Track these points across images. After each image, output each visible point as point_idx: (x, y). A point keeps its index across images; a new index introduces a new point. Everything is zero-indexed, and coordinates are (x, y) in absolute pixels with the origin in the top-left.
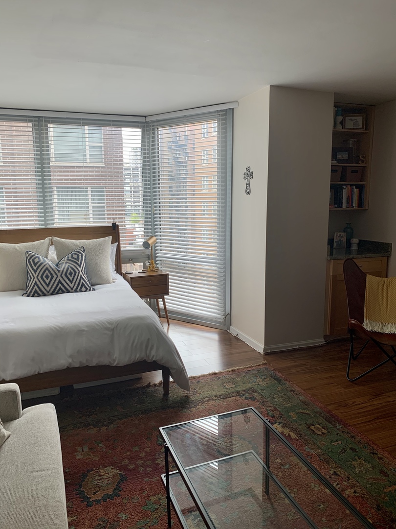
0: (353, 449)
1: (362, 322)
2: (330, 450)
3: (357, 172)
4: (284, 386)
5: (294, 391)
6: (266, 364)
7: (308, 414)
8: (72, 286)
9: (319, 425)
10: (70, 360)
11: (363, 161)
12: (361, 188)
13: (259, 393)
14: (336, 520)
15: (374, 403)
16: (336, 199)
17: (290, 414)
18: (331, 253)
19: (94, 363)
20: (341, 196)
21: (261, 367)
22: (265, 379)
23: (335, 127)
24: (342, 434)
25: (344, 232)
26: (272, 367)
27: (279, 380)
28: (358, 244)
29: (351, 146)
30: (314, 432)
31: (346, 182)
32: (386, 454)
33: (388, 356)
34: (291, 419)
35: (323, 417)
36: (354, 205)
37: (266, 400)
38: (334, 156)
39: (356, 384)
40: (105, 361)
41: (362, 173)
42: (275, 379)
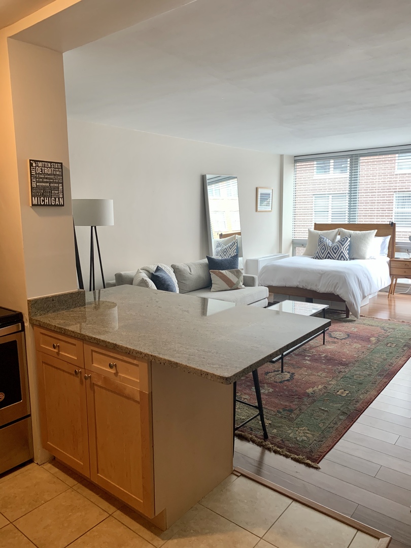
8: (335, 256)
10: (298, 284)
19: (309, 288)
40: (314, 288)
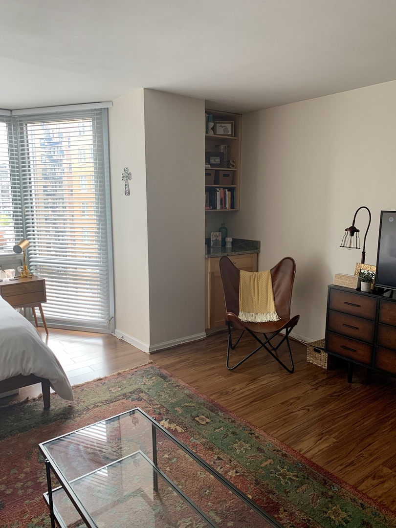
0: (233, 433)
1: (238, 314)
2: (213, 437)
3: (228, 175)
4: (170, 382)
5: (179, 386)
6: (152, 363)
7: (193, 406)
9: (203, 415)
11: (233, 166)
12: (232, 190)
13: (145, 393)
14: (220, 501)
15: (251, 387)
16: (211, 202)
17: (176, 409)
18: (208, 252)
20: (215, 199)
21: (147, 367)
22: (151, 378)
23: (207, 132)
24: (224, 421)
25: (220, 231)
26: (158, 365)
27: (164, 378)
28: (232, 243)
29: (222, 151)
30: (199, 422)
31: (219, 184)
32: (262, 432)
33: (261, 343)
34: (177, 414)
35: (207, 408)
36: (227, 206)
37: (153, 399)
38: (207, 161)
39: (234, 372)
41: (232, 177)
42: (161, 377)
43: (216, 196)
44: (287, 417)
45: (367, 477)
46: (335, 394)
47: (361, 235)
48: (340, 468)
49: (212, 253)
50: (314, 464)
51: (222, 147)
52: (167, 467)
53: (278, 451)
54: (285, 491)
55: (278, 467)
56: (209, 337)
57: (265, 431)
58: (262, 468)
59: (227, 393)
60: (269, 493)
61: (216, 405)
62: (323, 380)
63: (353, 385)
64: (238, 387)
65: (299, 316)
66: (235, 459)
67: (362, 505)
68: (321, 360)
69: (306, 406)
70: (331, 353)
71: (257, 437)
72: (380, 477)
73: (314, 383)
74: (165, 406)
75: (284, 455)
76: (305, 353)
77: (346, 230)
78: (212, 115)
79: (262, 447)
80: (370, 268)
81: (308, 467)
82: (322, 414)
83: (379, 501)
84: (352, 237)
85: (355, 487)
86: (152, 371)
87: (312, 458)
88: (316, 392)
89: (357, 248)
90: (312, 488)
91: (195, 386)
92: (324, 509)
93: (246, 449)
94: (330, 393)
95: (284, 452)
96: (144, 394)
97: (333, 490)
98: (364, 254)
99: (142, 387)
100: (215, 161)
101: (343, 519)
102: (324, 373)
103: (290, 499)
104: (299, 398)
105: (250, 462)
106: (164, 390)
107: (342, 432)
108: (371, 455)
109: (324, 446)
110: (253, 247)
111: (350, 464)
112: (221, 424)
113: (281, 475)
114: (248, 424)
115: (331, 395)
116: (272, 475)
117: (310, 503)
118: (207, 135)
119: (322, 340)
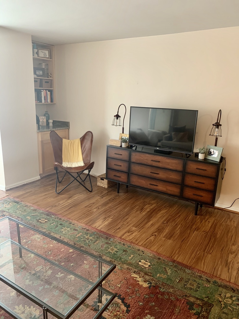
0: (61, 224)
1: (61, 163)
2: (50, 228)
3: (48, 82)
4: (21, 205)
5: (27, 206)
6: (8, 196)
7: (37, 215)
9: (43, 218)
11: (51, 77)
12: (51, 91)
13: (7, 212)
14: (57, 255)
15: (69, 201)
16: (38, 98)
17: (27, 218)
18: (39, 129)
20: (41, 96)
21: (5, 198)
22: (9, 204)
23: (33, 55)
24: (55, 219)
25: (44, 116)
26: (12, 196)
27: (17, 203)
28: (53, 123)
29: (43, 67)
30: (41, 222)
31: (43, 88)
32: (76, 222)
33: (74, 178)
34: (28, 220)
35: (45, 215)
36: (48, 101)
37: (12, 214)
38: (35, 73)
39: (60, 194)
41: (50, 83)
42: (15, 202)
43: (41, 95)
44: (88, 213)
45: (126, 233)
46: (112, 199)
47: (122, 118)
48: (114, 231)
49: (41, 129)
50: (102, 231)
51: (43, 65)
52: (25, 246)
53: (84, 229)
54: (89, 245)
55: (85, 236)
56: (42, 178)
57: (77, 221)
58: (77, 237)
59: (55, 206)
60: (81, 247)
61: (49, 212)
62: (106, 193)
63: (120, 194)
64: (61, 202)
65: (94, 162)
66: (63, 236)
67: (124, 244)
68: (104, 184)
69: (98, 206)
70: (109, 180)
71: (73, 224)
72: (131, 232)
73: (101, 195)
74: (20, 217)
75: (88, 230)
76: (96, 181)
77: (114, 116)
78: (35, 45)
79: (76, 228)
80: (126, 136)
81: (99, 233)
82: (106, 209)
83: (131, 241)
84: (118, 120)
85: (120, 238)
86: (9, 200)
87: (101, 229)
88: (103, 199)
89: (120, 126)
90: (101, 241)
91: (37, 205)
92: (107, 249)
93: (68, 231)
94: (109, 199)
95: (87, 229)
96: (5, 213)
97: (111, 240)
98: (123, 128)
99: (4, 209)
100: (39, 73)
101: (115, 251)
102: (106, 190)
103: (91, 248)
104: (94, 203)
105: (71, 236)
106: (18, 209)
107: (114, 216)
108: (127, 223)
109: (106, 223)
110: (65, 125)
111: (118, 229)
112: (54, 221)
113: (86, 239)
114: (68, 219)
115: (109, 200)
116: (82, 240)
117: (100, 248)
118: (34, 57)
119: (105, 174)
